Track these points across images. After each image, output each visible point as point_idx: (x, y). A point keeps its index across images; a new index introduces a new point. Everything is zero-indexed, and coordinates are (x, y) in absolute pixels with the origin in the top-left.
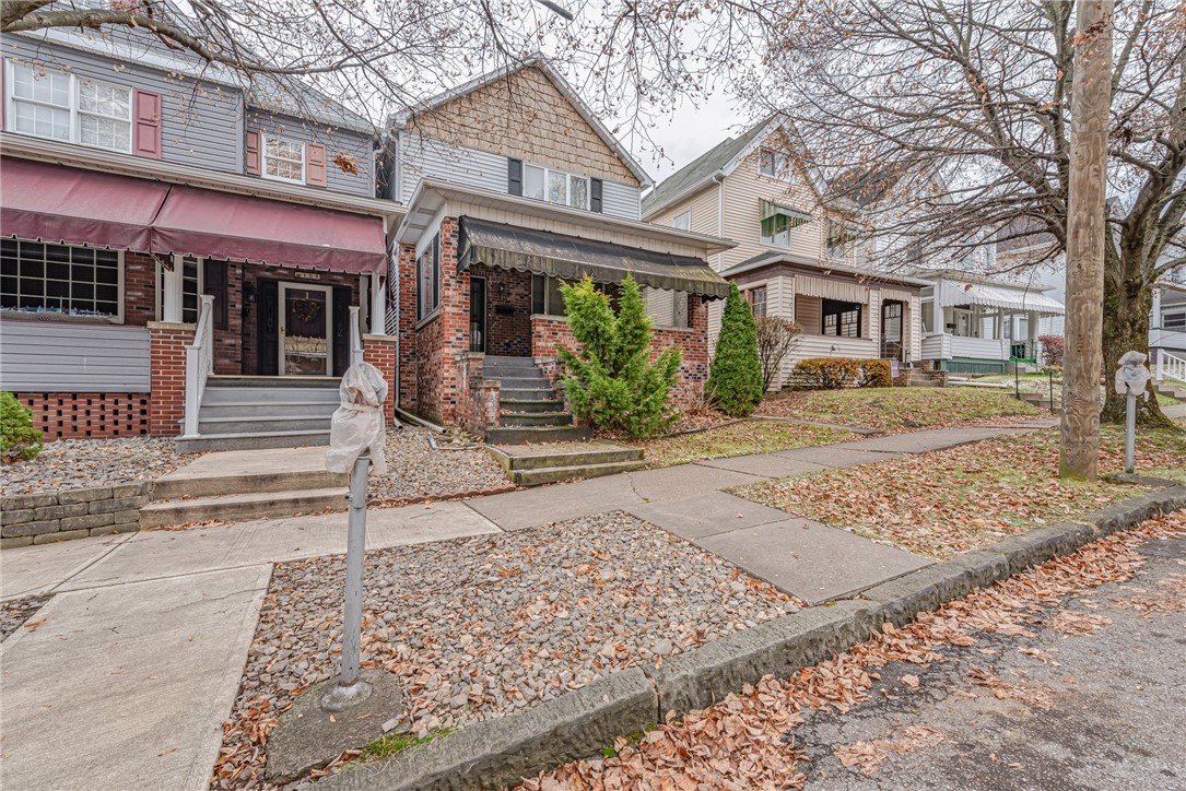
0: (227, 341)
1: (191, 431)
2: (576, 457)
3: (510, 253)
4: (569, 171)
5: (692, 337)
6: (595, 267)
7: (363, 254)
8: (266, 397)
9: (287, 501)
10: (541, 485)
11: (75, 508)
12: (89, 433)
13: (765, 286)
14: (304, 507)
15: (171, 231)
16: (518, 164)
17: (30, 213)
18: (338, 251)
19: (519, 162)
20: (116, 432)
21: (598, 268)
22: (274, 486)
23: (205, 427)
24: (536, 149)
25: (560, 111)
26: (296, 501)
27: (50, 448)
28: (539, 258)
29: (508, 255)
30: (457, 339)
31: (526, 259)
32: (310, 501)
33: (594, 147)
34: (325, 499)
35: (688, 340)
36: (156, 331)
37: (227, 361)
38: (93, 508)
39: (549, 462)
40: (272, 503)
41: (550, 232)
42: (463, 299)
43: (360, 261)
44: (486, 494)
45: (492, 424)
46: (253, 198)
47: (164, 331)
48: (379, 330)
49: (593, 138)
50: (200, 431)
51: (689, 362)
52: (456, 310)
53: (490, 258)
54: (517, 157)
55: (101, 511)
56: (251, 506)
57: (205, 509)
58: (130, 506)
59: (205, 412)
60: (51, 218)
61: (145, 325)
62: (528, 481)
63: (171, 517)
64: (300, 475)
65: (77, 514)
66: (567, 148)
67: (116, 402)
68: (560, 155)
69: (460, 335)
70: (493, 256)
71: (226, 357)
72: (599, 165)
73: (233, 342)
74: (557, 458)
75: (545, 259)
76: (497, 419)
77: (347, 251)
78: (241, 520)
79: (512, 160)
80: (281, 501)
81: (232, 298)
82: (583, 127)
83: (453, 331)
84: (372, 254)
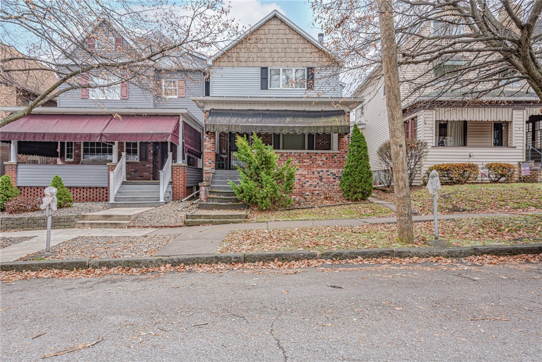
0: (147, 166)
1: (112, 201)
2: (214, 216)
3: (222, 125)
4: (294, 67)
5: (338, 155)
6: (264, 126)
7: (163, 134)
8: (138, 189)
9: (110, 223)
10: (193, 226)
11: (62, 220)
12: (93, 200)
13: (416, 117)
14: (114, 226)
15: (106, 134)
16: (266, 70)
17: (74, 133)
18: (155, 134)
19: (266, 68)
20: (100, 200)
21: (266, 126)
22: (110, 219)
23: (117, 199)
24: (276, 59)
25: (289, 36)
26: (112, 224)
27: (74, 204)
28: (235, 126)
29: (220, 126)
30: (209, 163)
31: (229, 127)
32: (116, 224)
33: (309, 50)
34: (120, 224)
35: (335, 157)
36: (109, 166)
37: (147, 173)
38: (66, 221)
39: (202, 217)
40: (106, 224)
41: (253, 110)
42: (211, 145)
43: (162, 136)
44: (171, 227)
45: (203, 201)
46: (137, 115)
47: (112, 166)
48: (180, 161)
49: (308, 46)
50: (115, 201)
51: (336, 169)
52: (208, 151)
53: (212, 129)
54: (266, 66)
55: (67, 222)
56: (100, 224)
57: (90, 223)
58: (73, 221)
59: (118, 194)
60: (78, 134)
61: (106, 164)
62: (188, 223)
63: (82, 225)
64: (118, 216)
65: (62, 222)
66: (293, 55)
67: (100, 190)
68: (289, 59)
69: (210, 161)
70: (214, 128)
71: (147, 172)
72: (312, 59)
73: (149, 166)
74: (206, 216)
75: (238, 126)
76: (205, 199)
77: (158, 133)
78: (98, 228)
79: (262, 68)
80: (108, 223)
81: (149, 148)
82: (302, 41)
83: (207, 160)
84: (166, 133)
